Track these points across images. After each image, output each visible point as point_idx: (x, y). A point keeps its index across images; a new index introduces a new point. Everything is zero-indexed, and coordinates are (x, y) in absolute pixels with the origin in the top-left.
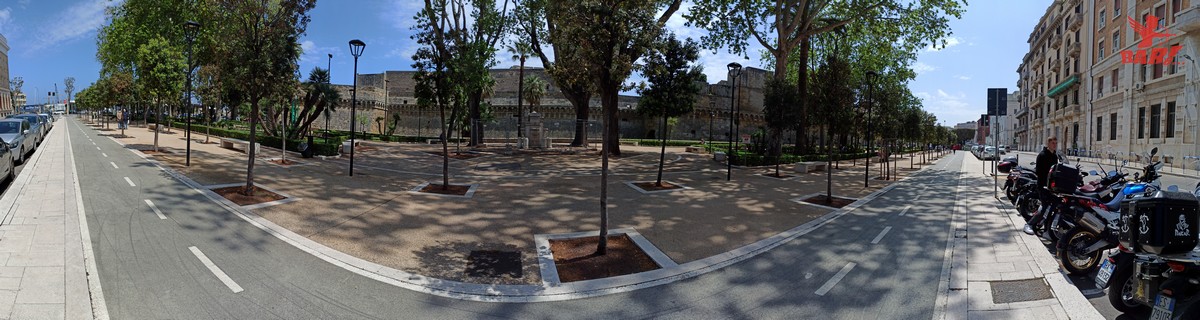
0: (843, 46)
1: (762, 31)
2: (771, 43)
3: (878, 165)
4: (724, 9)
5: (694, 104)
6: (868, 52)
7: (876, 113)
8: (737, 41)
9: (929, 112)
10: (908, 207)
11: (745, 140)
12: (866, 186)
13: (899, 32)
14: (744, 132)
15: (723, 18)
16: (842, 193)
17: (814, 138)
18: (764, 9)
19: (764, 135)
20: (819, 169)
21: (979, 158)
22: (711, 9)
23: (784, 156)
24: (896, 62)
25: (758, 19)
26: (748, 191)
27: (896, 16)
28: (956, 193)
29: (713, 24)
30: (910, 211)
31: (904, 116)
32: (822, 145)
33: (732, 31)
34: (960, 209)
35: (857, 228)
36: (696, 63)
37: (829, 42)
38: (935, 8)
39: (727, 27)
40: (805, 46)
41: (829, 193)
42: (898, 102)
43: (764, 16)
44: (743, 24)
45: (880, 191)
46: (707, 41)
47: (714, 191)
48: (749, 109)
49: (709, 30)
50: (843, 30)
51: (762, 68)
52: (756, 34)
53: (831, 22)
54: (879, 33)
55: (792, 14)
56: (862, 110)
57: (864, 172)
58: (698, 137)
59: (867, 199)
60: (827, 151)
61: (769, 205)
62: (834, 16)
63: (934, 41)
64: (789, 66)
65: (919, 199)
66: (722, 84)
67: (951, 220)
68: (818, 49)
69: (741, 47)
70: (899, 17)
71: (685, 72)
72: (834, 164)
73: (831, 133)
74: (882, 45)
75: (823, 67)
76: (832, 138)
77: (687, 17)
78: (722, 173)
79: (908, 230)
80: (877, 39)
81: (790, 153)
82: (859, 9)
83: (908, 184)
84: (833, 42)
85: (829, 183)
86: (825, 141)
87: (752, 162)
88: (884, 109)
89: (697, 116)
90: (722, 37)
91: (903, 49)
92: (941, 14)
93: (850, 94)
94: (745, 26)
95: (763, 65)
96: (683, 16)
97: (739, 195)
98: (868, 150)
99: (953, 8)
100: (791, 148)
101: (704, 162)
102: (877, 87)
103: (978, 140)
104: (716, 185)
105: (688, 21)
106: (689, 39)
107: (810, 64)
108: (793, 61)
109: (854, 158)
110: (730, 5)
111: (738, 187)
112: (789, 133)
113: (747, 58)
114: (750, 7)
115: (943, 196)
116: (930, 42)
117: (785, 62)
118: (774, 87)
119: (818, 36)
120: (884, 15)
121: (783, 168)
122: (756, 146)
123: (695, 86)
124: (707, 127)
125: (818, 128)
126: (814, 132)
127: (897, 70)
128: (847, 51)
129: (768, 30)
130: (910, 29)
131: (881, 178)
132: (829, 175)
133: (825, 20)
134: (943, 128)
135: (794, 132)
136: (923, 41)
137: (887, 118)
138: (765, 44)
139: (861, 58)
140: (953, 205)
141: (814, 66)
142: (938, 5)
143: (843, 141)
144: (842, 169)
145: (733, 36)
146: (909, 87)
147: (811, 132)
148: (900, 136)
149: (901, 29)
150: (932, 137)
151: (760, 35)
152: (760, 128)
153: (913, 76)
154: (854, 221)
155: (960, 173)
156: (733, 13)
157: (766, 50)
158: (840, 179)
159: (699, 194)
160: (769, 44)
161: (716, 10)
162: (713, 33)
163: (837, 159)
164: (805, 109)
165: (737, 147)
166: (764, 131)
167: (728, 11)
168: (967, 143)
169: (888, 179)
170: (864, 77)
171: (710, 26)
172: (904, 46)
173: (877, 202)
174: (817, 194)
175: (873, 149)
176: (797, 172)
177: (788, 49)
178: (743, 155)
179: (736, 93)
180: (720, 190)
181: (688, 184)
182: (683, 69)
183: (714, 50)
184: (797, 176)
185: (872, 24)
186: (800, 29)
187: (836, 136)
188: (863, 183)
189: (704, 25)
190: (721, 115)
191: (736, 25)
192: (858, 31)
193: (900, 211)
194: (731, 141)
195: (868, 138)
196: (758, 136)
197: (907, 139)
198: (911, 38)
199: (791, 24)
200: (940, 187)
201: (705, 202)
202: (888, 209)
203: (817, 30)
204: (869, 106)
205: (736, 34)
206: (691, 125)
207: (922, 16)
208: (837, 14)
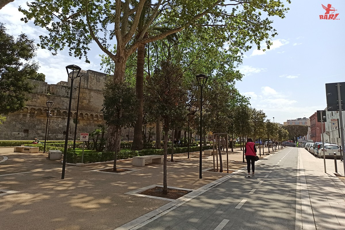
0: (175, 52)
1: (103, 37)
2: (111, 49)
3: (211, 158)
4: (66, 11)
5: (26, 103)
6: (197, 57)
7: (207, 111)
8: (78, 45)
9: (258, 110)
10: (244, 200)
11: (83, 138)
12: (201, 177)
13: (224, 38)
14: (83, 130)
15: (65, 20)
16: (178, 184)
17: (151, 134)
18: (104, 16)
19: (103, 133)
20: (155, 162)
21: (316, 156)
22: (53, 9)
23: (122, 151)
24: (222, 65)
25: (99, 26)
26: (84, 188)
27: (221, 22)
28: (295, 190)
29: (53, 24)
30: (247, 205)
31: (233, 113)
32: (158, 139)
33: (74, 34)
34: (304, 208)
35: (194, 220)
36: (30, 62)
37: (163, 49)
38: (258, 11)
39: (68, 29)
40: (142, 53)
41: (165, 184)
42: (226, 101)
43: (104, 23)
44: (84, 29)
45: (214, 182)
46: (46, 42)
47: (44, 191)
48: (89, 108)
49: (49, 30)
50: (174, 38)
51: (102, 71)
52: (96, 40)
53: (163, 30)
54: (206, 40)
55: (129, 22)
56: (194, 108)
57: (198, 164)
58: (31, 136)
59: (202, 190)
60: (162, 145)
61: (105, 201)
62: (166, 25)
63: (259, 43)
64: (127, 70)
65: (255, 193)
66: (61, 85)
67: (295, 219)
68: (153, 56)
69: (82, 51)
70: (224, 23)
71: (16, 69)
72: (169, 157)
73: (166, 129)
74: (210, 50)
75: (157, 71)
76: (166, 134)
77: (24, 12)
78: (57, 172)
79: (248, 225)
80: (205, 45)
81: (128, 148)
82: (188, 18)
83: (243, 177)
84: (166, 49)
85: (165, 175)
86: (161, 137)
87: (90, 159)
88: (214, 107)
89: (32, 115)
90: (63, 39)
91: (229, 53)
92: (265, 16)
93: (183, 94)
94: (87, 32)
95: (104, 69)
96: (20, 10)
97: (72, 194)
98: (200, 143)
99: (276, 8)
100: (129, 144)
101: (37, 162)
102: (206, 87)
103: (312, 137)
104: (48, 185)
105: (25, 16)
106: (23, 36)
107: (146, 69)
108: (132, 66)
109: (188, 151)
110: (72, 7)
111: (73, 185)
112: (127, 130)
113: (87, 61)
114: (91, 13)
115: (282, 192)
116: (254, 45)
117: (124, 67)
118: (113, 90)
119: (153, 44)
120: (210, 23)
121: (121, 163)
122: (95, 144)
123: (27, 84)
124: (43, 126)
125: (155, 125)
126: (151, 129)
127: (224, 73)
128: (179, 58)
129: (108, 37)
130: (234, 34)
131: (214, 170)
132: (165, 167)
133: (158, 29)
134: (273, 124)
135: (132, 129)
136: (248, 44)
137: (218, 115)
138: (105, 50)
139: (191, 63)
140: (295, 202)
141: (149, 71)
142: (260, 7)
143: (177, 135)
144: (177, 161)
145: (74, 39)
146: (236, 87)
147: (148, 129)
148: (231, 131)
149: (226, 35)
150: (262, 133)
151: (101, 41)
152: (100, 126)
153: (239, 76)
154: (190, 212)
155: (296, 170)
156: (74, 16)
157: (106, 55)
158: (175, 170)
159: (25, 197)
160: (109, 50)
161: (57, 11)
162: (54, 34)
163: (171, 152)
164: (142, 109)
165: (74, 146)
166: (103, 129)
167: (70, 14)
168: (300, 140)
169: (221, 171)
170: (194, 79)
171: (50, 26)
172: (230, 50)
173: (211, 194)
174: (153, 186)
175: (205, 143)
176: (134, 166)
177: (126, 56)
178: (81, 153)
179: (76, 94)
180: (52, 189)
181: (11, 187)
182: (14, 66)
183: (53, 51)
184: (134, 169)
185: (200, 31)
186: (137, 37)
187: (170, 131)
188: (198, 174)
189: (44, 25)
190: (59, 114)
191: (77, 30)
192: (188, 38)
193: (237, 204)
194: (67, 139)
195: (201, 133)
196: (98, 133)
197: (238, 134)
198: (236, 42)
199: (129, 32)
200: (277, 183)
201: (32, 206)
202: (225, 201)
203: (152, 38)
204: (200, 105)
205: (77, 37)
206: (23, 124)
207: (245, 20)
208: (169, 24)
